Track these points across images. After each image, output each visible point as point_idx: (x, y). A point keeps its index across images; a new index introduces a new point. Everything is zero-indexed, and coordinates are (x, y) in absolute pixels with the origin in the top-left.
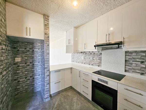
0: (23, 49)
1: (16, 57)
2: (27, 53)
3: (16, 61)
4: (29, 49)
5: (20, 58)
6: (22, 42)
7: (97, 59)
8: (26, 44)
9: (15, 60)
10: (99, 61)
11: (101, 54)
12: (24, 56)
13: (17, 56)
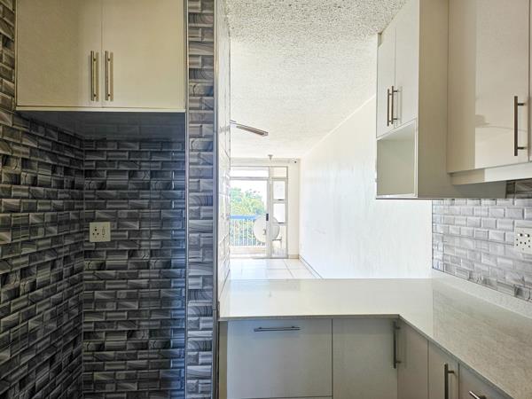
0: (123, 180)
1: (93, 220)
2: (136, 197)
3: (93, 239)
4: (148, 178)
5: (109, 223)
6: (119, 143)
8: (137, 149)
9: (88, 231)
12: (124, 214)
13: (98, 213)
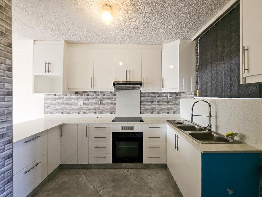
7: (109, 102)
10: (112, 105)
11: (115, 95)
